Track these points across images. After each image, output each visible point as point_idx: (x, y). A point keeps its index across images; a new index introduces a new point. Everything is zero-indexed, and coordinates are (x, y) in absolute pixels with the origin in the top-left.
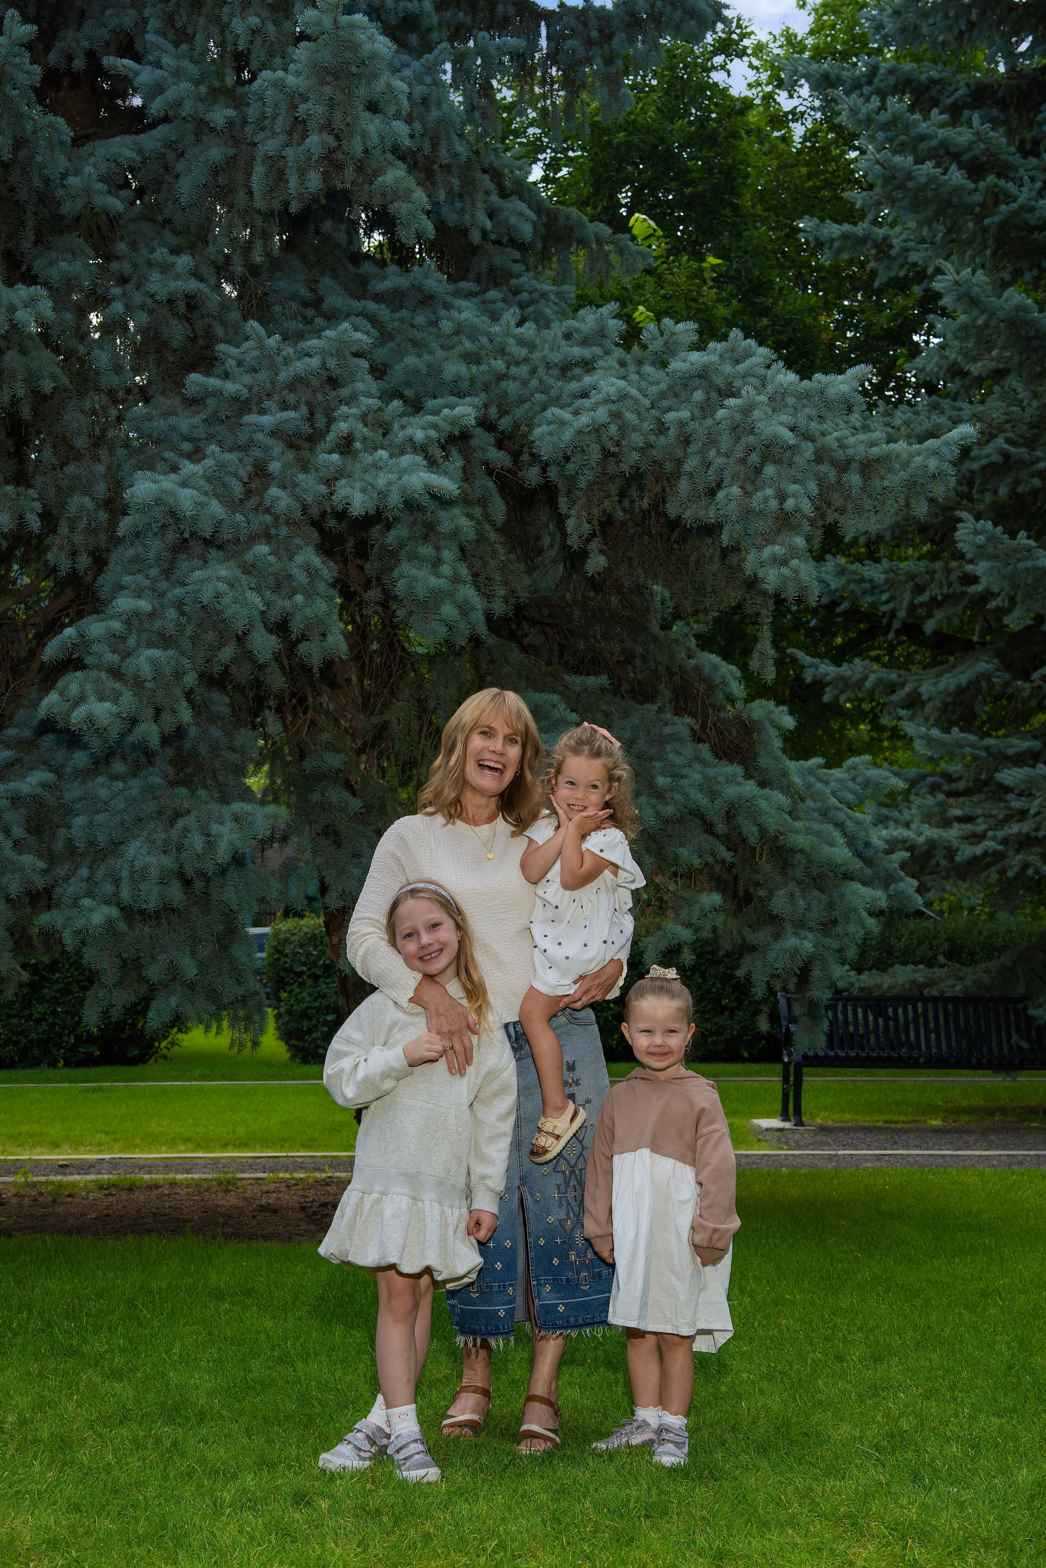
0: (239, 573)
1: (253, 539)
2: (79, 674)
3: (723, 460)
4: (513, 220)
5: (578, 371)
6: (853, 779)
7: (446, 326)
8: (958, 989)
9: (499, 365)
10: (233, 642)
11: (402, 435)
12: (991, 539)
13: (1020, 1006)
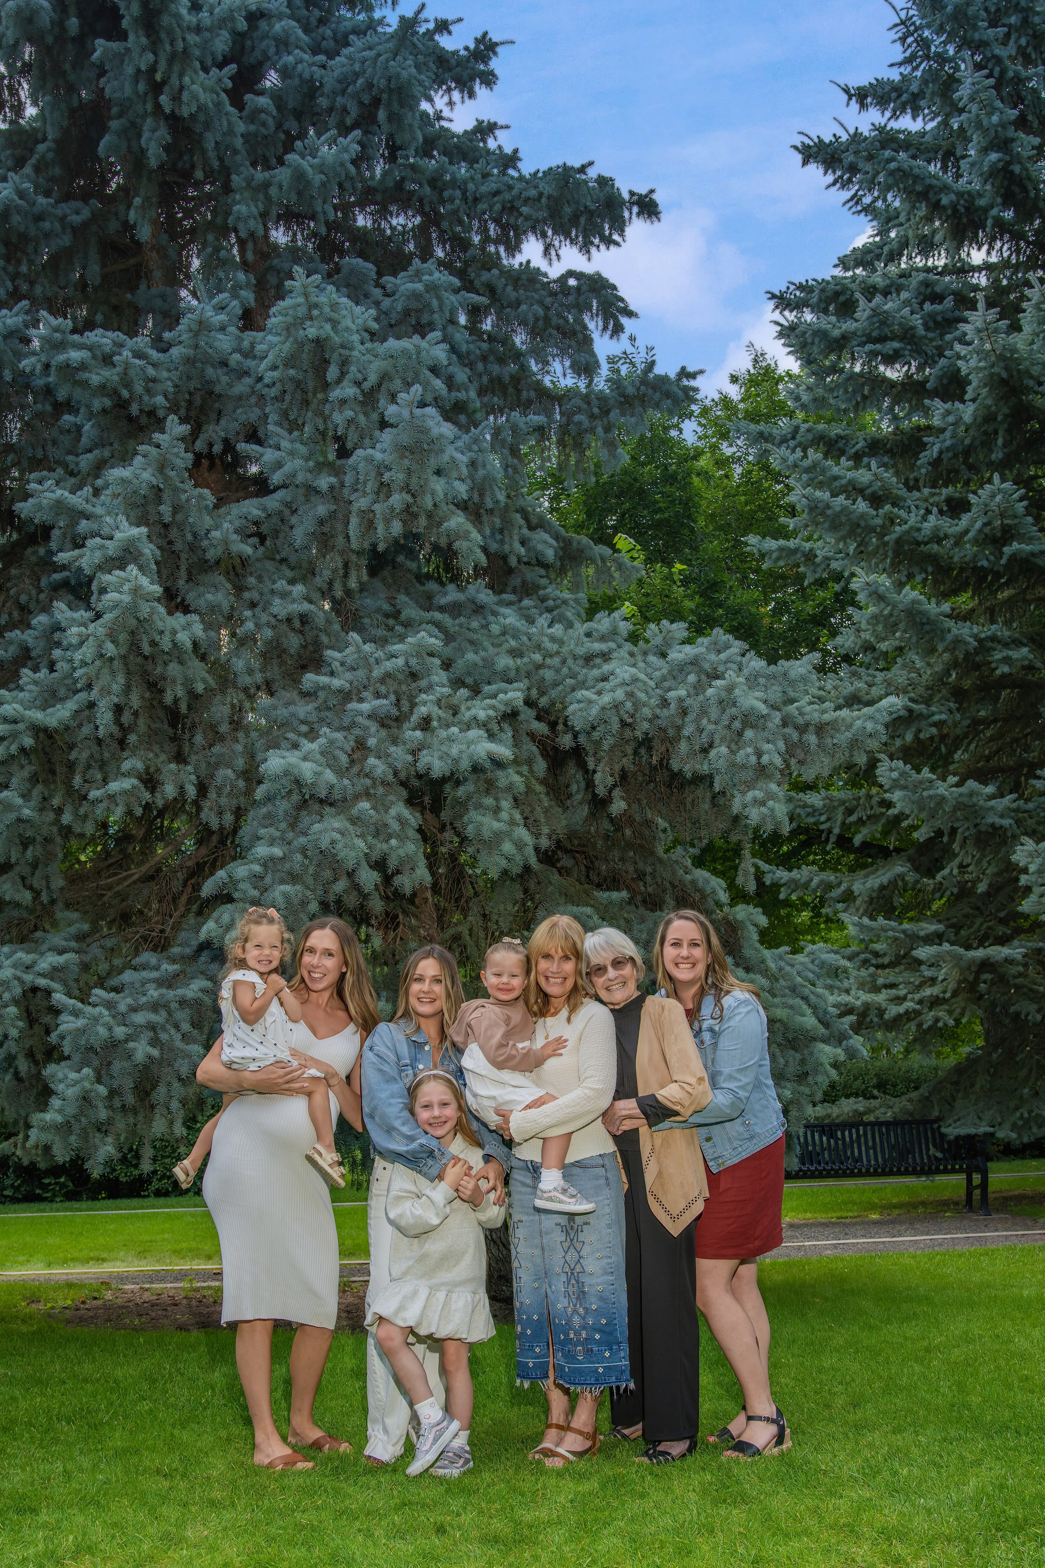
0: (348, 825)
1: (357, 797)
2: (229, 906)
3: (713, 727)
4: (540, 547)
5: (598, 661)
6: (813, 962)
7: (495, 629)
8: (889, 1115)
9: (537, 657)
10: (345, 877)
11: (468, 715)
12: (903, 774)
13: (936, 1126)
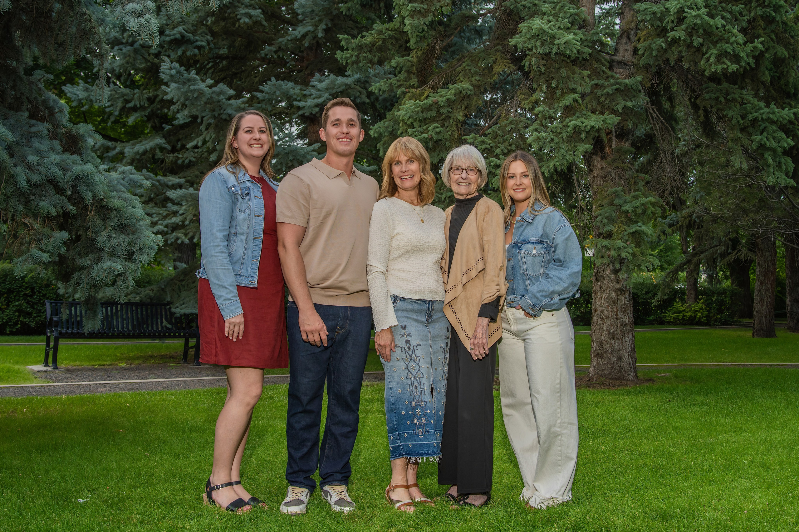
6: (123, 179)
8: (137, 299)
12: (178, 72)
13: (168, 307)
